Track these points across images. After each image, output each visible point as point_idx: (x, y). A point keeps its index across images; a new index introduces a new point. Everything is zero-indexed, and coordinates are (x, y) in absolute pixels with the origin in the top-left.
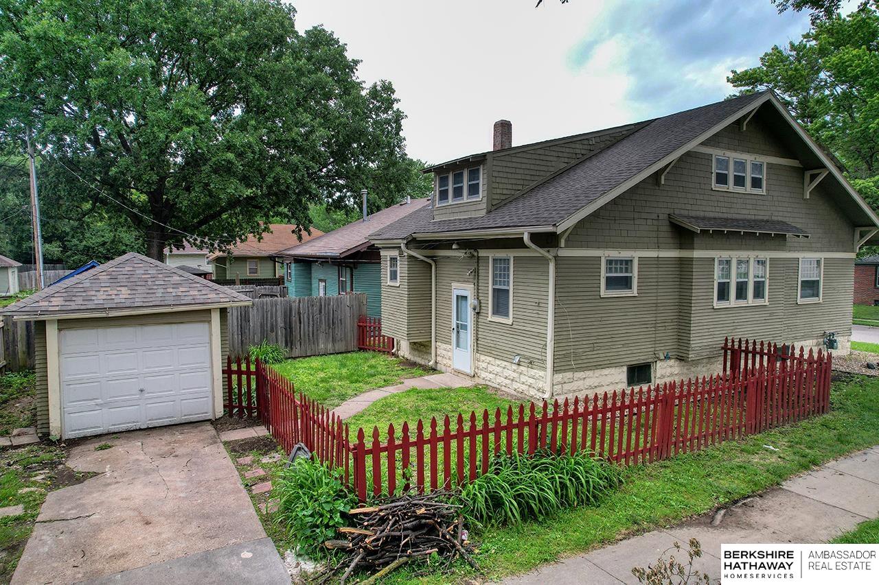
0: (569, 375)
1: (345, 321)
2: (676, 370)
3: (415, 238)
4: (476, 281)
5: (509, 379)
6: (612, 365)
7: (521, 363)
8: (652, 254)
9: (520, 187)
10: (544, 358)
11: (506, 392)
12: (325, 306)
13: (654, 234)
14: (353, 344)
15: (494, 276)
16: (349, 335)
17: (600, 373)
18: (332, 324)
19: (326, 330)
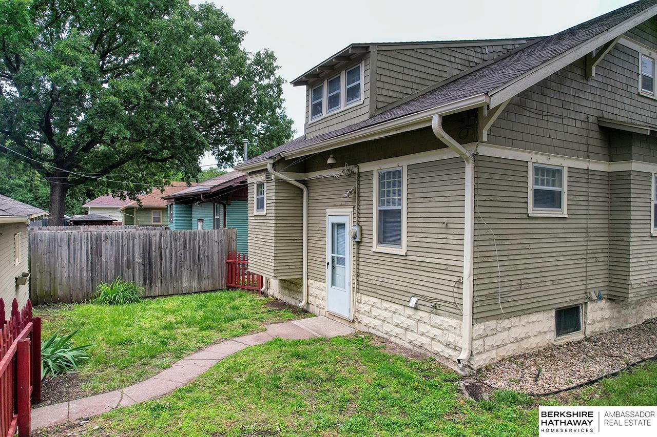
0: (492, 324)
1: (212, 257)
2: (607, 314)
3: (284, 158)
4: (356, 204)
5: (401, 327)
6: (541, 309)
7: (421, 307)
8: (581, 164)
9: (409, 91)
10: (457, 301)
11: (397, 345)
12: (190, 241)
13: (583, 140)
14: (221, 282)
15: (381, 194)
16: (217, 272)
17: (526, 320)
18: (198, 260)
19: (190, 267)
